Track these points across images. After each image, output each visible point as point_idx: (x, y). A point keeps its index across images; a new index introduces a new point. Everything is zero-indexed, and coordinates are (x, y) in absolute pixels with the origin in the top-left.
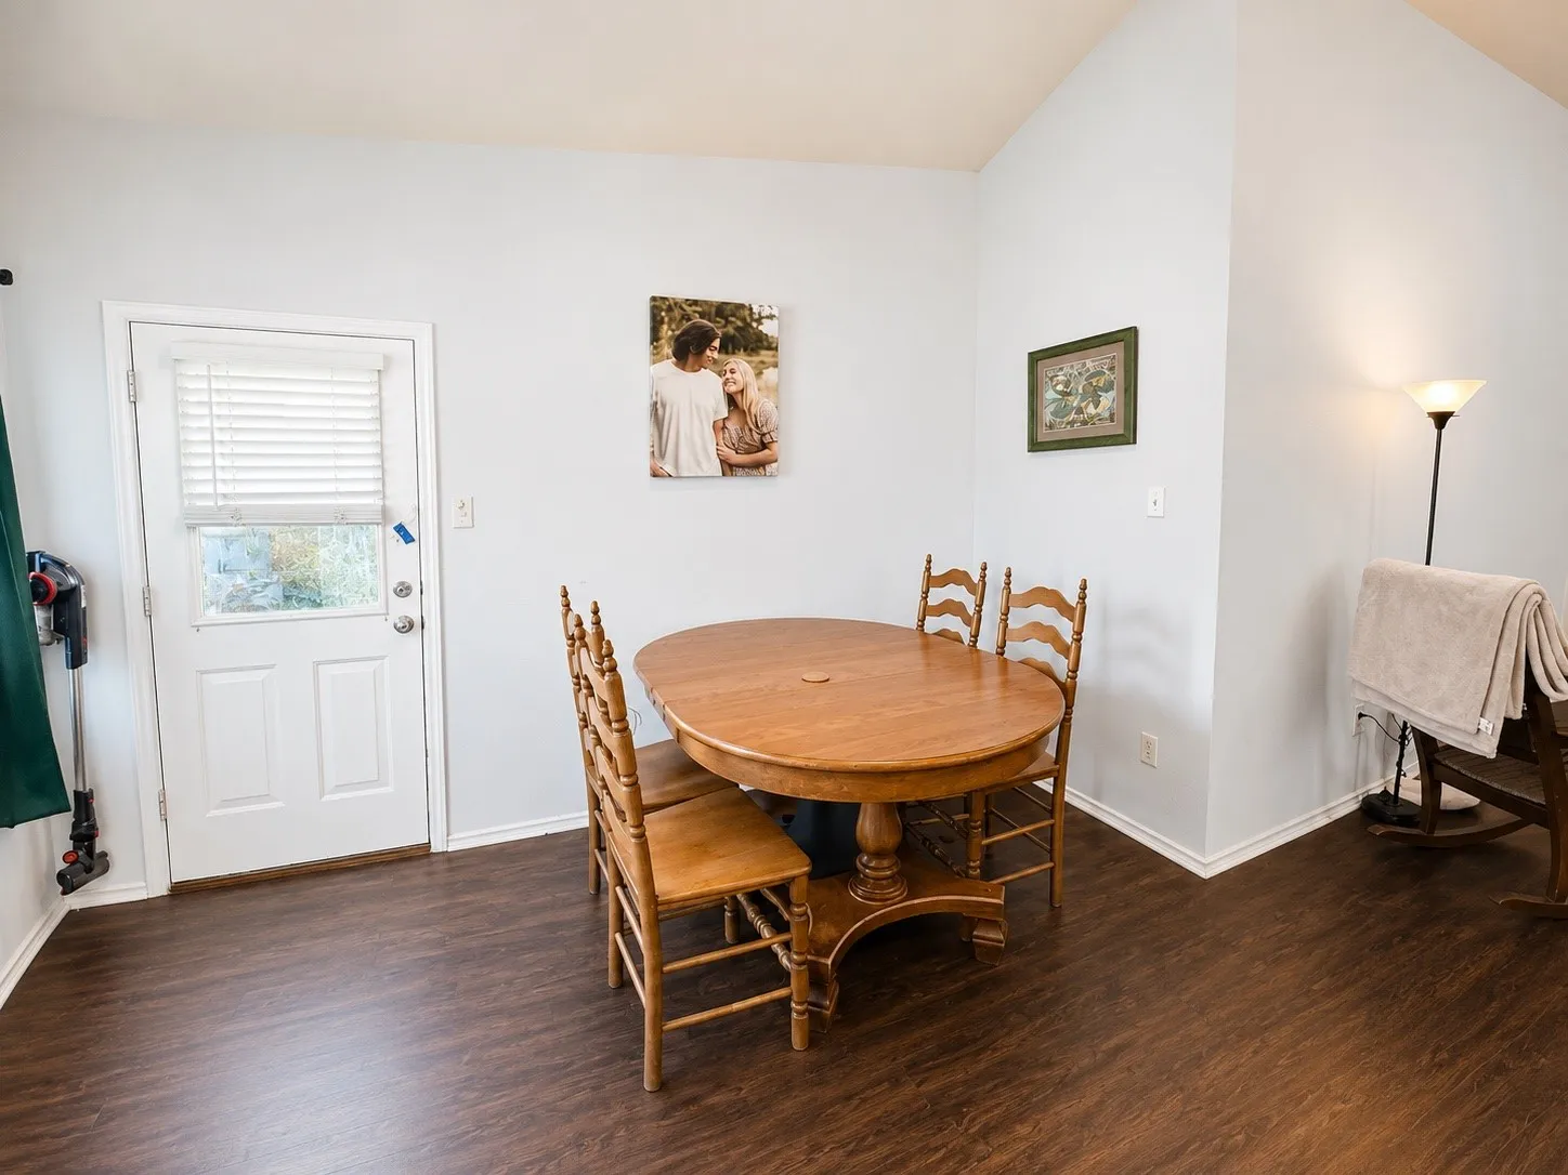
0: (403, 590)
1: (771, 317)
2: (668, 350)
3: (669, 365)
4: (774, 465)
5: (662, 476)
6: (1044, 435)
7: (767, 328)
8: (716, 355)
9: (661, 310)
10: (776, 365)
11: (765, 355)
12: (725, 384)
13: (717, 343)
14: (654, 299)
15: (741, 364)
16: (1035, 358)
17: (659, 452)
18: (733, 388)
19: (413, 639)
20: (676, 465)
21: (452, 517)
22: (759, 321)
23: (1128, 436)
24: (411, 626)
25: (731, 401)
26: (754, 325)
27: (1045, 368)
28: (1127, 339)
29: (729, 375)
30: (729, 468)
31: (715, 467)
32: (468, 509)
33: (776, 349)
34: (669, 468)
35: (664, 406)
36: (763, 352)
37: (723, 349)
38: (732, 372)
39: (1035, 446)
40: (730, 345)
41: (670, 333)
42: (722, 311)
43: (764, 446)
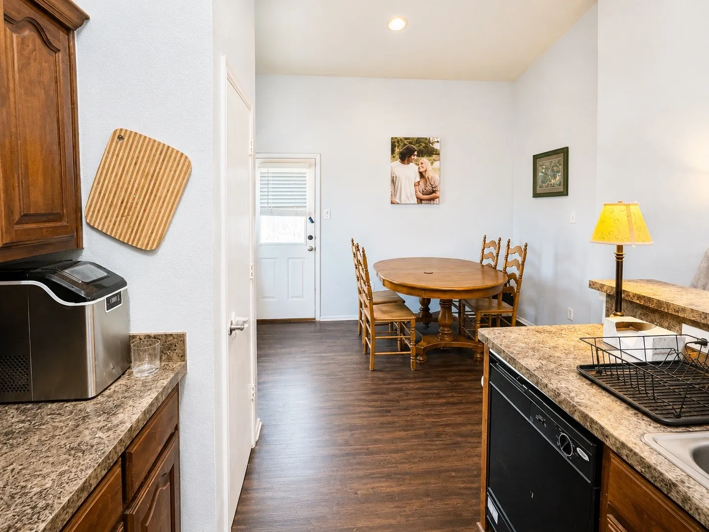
0: (311, 238)
1: (438, 142)
2: (397, 157)
3: (398, 162)
4: (437, 199)
5: (394, 203)
6: (539, 191)
7: (436, 146)
8: (415, 157)
9: (394, 143)
10: (439, 160)
11: (434, 157)
12: (419, 169)
13: (416, 153)
14: (392, 138)
15: (425, 160)
16: (536, 158)
17: (394, 194)
18: (422, 170)
19: (313, 252)
20: (400, 201)
21: (324, 216)
22: (432, 144)
23: (565, 193)
24: (312, 249)
25: (422, 175)
26: (431, 145)
27: (539, 162)
28: (565, 152)
29: (420, 165)
30: (420, 201)
31: (415, 200)
32: (329, 213)
33: (439, 154)
34: (398, 201)
35: (396, 177)
36: (434, 156)
37: (418, 155)
38: (422, 164)
39: (536, 195)
40: (421, 154)
41: (398, 150)
42: (418, 141)
43: (434, 192)
